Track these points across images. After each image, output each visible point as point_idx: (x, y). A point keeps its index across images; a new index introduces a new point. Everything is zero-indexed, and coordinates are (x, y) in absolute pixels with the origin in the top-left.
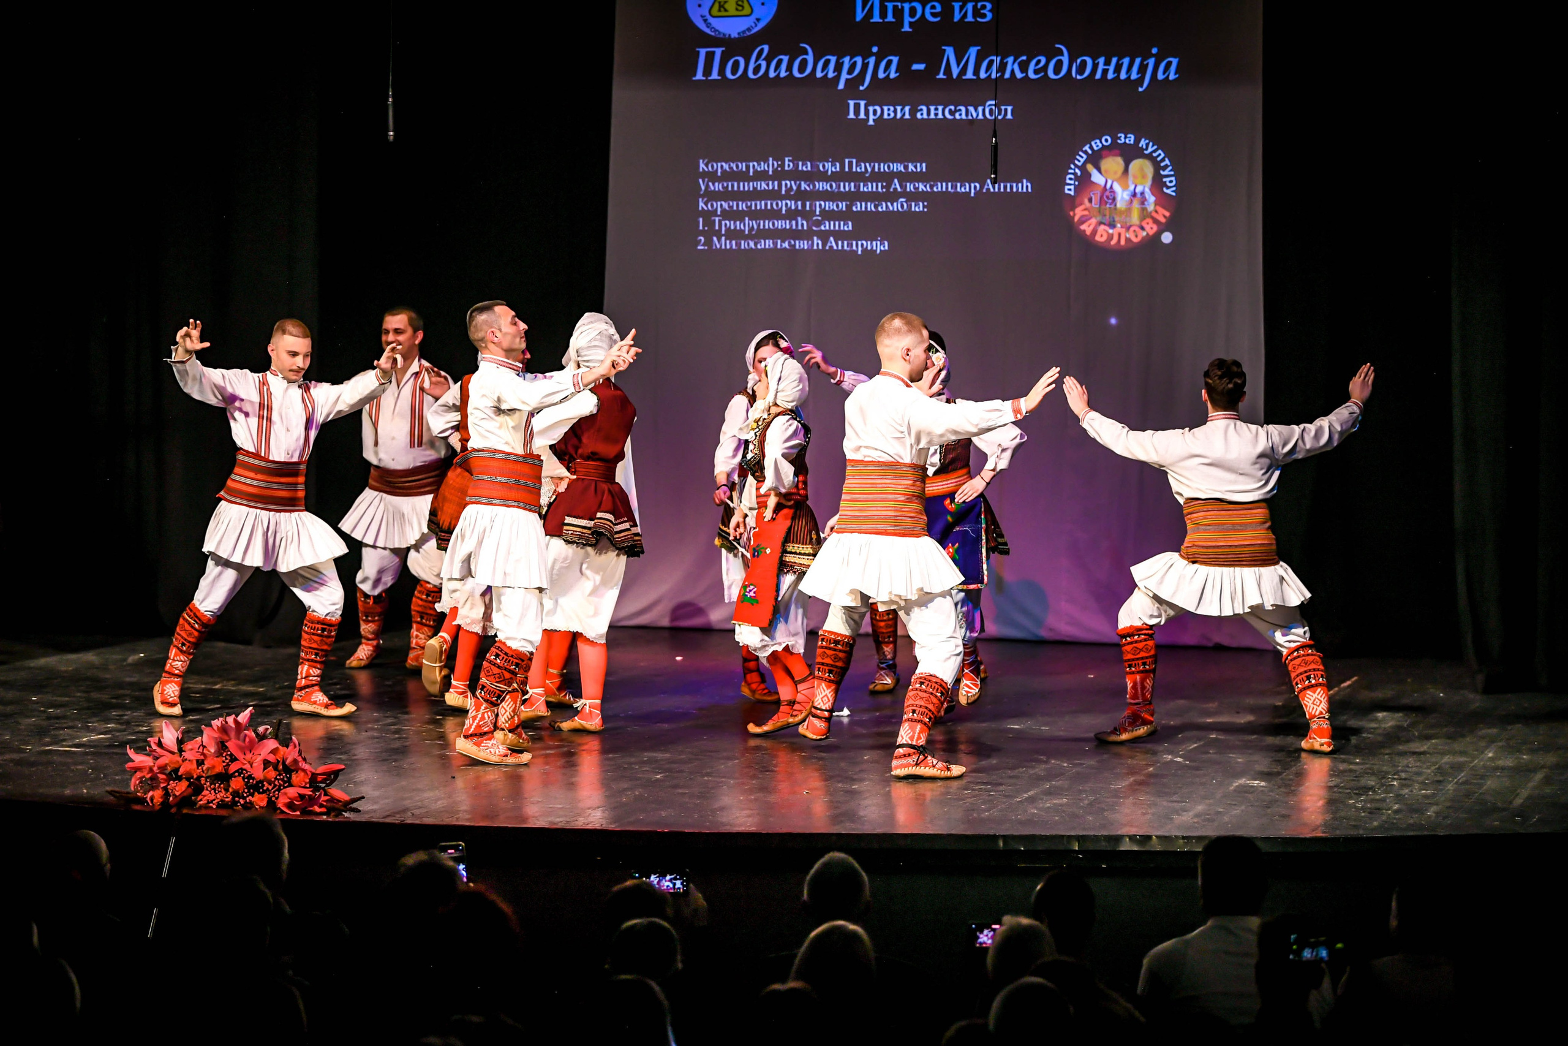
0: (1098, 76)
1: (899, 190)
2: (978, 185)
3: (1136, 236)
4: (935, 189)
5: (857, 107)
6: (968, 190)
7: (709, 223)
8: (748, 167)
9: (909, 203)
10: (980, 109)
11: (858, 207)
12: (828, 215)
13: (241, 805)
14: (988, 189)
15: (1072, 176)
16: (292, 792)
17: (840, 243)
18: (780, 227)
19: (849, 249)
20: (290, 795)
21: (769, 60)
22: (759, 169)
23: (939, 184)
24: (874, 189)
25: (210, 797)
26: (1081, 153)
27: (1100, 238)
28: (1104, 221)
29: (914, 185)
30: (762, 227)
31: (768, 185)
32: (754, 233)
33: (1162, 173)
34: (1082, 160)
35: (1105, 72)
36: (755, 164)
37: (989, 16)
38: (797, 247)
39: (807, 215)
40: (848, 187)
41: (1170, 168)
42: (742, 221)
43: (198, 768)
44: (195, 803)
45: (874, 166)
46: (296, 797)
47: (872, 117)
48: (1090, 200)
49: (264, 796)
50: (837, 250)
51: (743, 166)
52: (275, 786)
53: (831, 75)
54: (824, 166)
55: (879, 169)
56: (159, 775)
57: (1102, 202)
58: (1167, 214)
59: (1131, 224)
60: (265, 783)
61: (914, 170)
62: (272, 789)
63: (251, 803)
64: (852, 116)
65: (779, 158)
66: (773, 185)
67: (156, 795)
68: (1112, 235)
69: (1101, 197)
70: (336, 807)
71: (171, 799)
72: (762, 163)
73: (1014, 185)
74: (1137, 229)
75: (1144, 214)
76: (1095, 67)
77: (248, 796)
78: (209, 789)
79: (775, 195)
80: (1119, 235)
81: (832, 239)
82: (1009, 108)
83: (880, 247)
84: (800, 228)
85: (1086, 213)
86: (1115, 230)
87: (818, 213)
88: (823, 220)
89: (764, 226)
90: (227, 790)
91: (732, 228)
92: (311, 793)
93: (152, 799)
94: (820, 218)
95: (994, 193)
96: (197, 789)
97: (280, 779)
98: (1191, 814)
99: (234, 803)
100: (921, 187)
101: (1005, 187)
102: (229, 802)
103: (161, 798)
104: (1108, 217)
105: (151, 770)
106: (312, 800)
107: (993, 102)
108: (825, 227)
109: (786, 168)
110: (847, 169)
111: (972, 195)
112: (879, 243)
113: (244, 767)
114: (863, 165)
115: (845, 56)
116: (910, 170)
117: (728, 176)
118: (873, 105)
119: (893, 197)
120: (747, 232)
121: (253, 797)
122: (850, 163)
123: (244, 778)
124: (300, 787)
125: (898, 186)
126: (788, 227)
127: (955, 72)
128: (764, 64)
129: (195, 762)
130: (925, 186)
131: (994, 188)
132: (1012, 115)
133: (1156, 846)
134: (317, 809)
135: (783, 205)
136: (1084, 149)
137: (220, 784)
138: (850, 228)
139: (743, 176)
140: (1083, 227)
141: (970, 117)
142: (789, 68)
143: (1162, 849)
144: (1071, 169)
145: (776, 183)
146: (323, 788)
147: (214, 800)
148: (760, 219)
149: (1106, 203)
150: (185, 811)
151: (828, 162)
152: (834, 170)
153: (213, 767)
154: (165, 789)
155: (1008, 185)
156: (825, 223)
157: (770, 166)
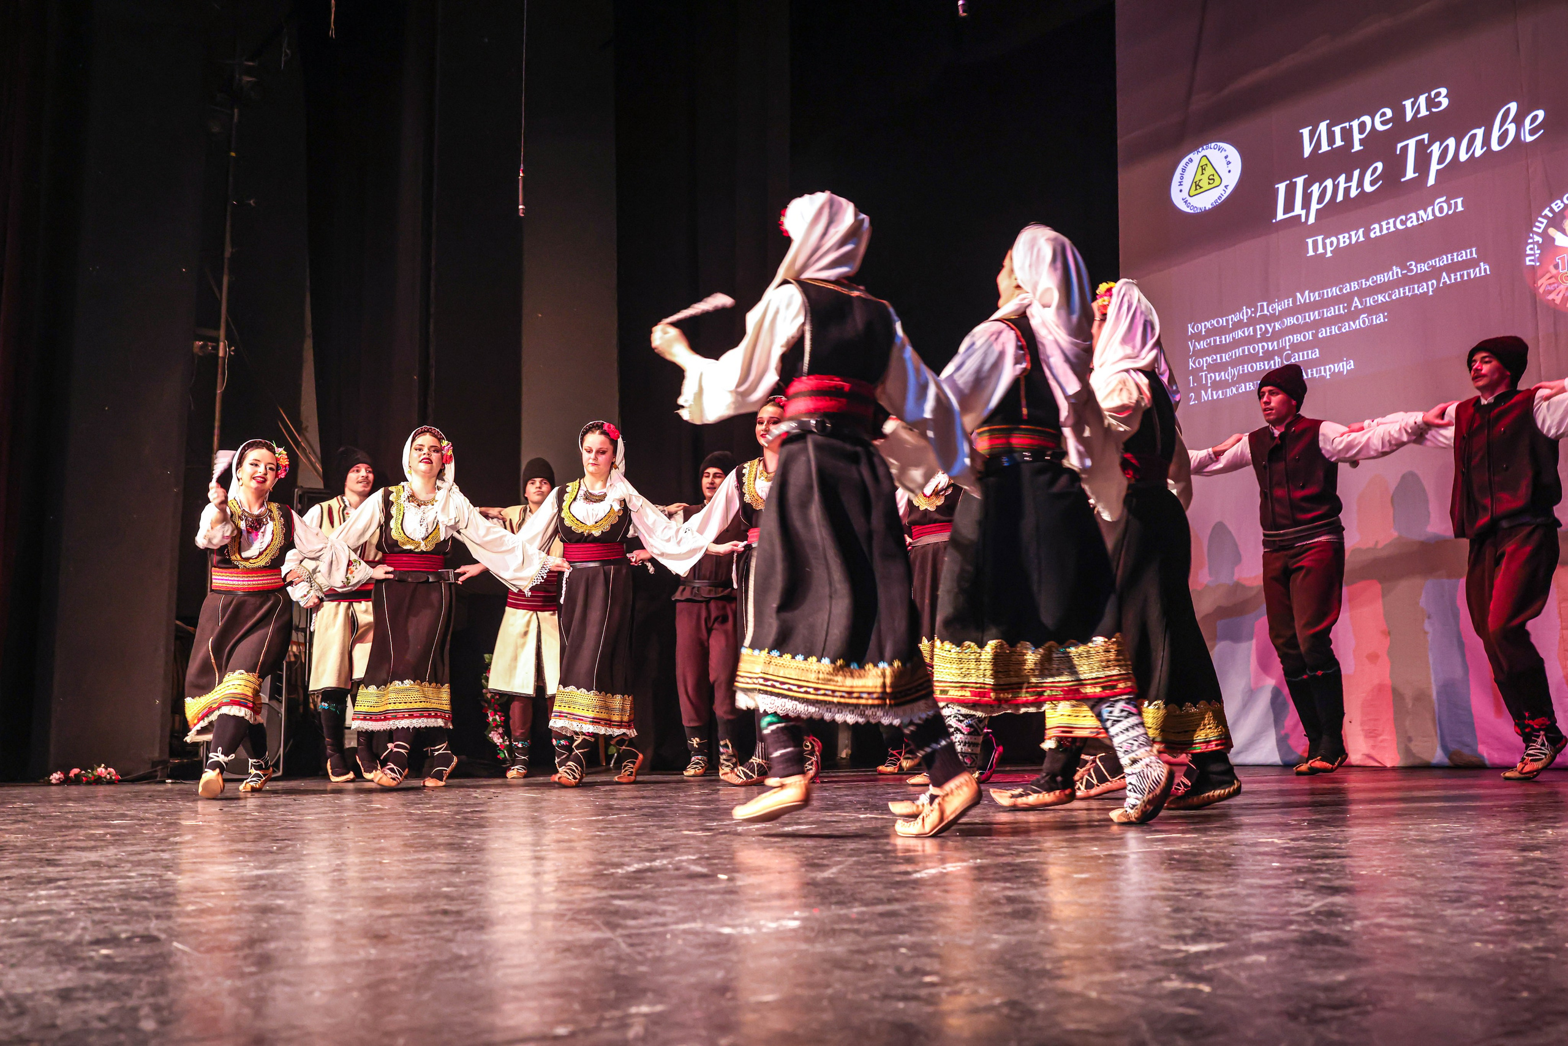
1: (1359, 306)
2: (1436, 282)
4: (1393, 297)
6: (1425, 289)
7: (1198, 379)
8: (1227, 321)
9: (1370, 318)
10: (1430, 210)
11: (1323, 333)
12: (1296, 348)
14: (1446, 283)
15: (1533, 246)
18: (1258, 369)
19: (1316, 375)
22: (1236, 320)
23: (1398, 292)
24: (1336, 312)
26: (1540, 219)
29: (1373, 298)
30: (1241, 372)
31: (1244, 332)
32: (1236, 379)
34: (1543, 226)
36: (1233, 316)
39: (1279, 351)
40: (1312, 316)
42: (1225, 370)
47: (1329, 248)
48: (1556, 266)
51: (1222, 321)
55: (1341, 290)
61: (1374, 283)
64: (1310, 252)
65: (1252, 305)
66: (1249, 331)
72: (1239, 314)
73: (1472, 271)
79: (1250, 340)
83: (1346, 366)
85: (1553, 281)
87: (1287, 347)
88: (1292, 353)
89: (1243, 370)
91: (1218, 378)
94: (1289, 352)
95: (1453, 285)
100: (1380, 298)
101: (1462, 276)
107: (1442, 199)
109: (1260, 313)
111: (1431, 293)
112: (1345, 363)
116: (1370, 284)
117: (1211, 333)
118: (1330, 237)
119: (1353, 316)
120: (1230, 380)
130: (1384, 297)
131: (1450, 279)
132: (1462, 205)
135: (1260, 348)
136: (1543, 214)
138: (1316, 355)
139: (1223, 330)
140: (1550, 297)
141: (1421, 221)
144: (1532, 238)
145: (1251, 328)
148: (1239, 366)
155: (1465, 273)
157: (1245, 314)
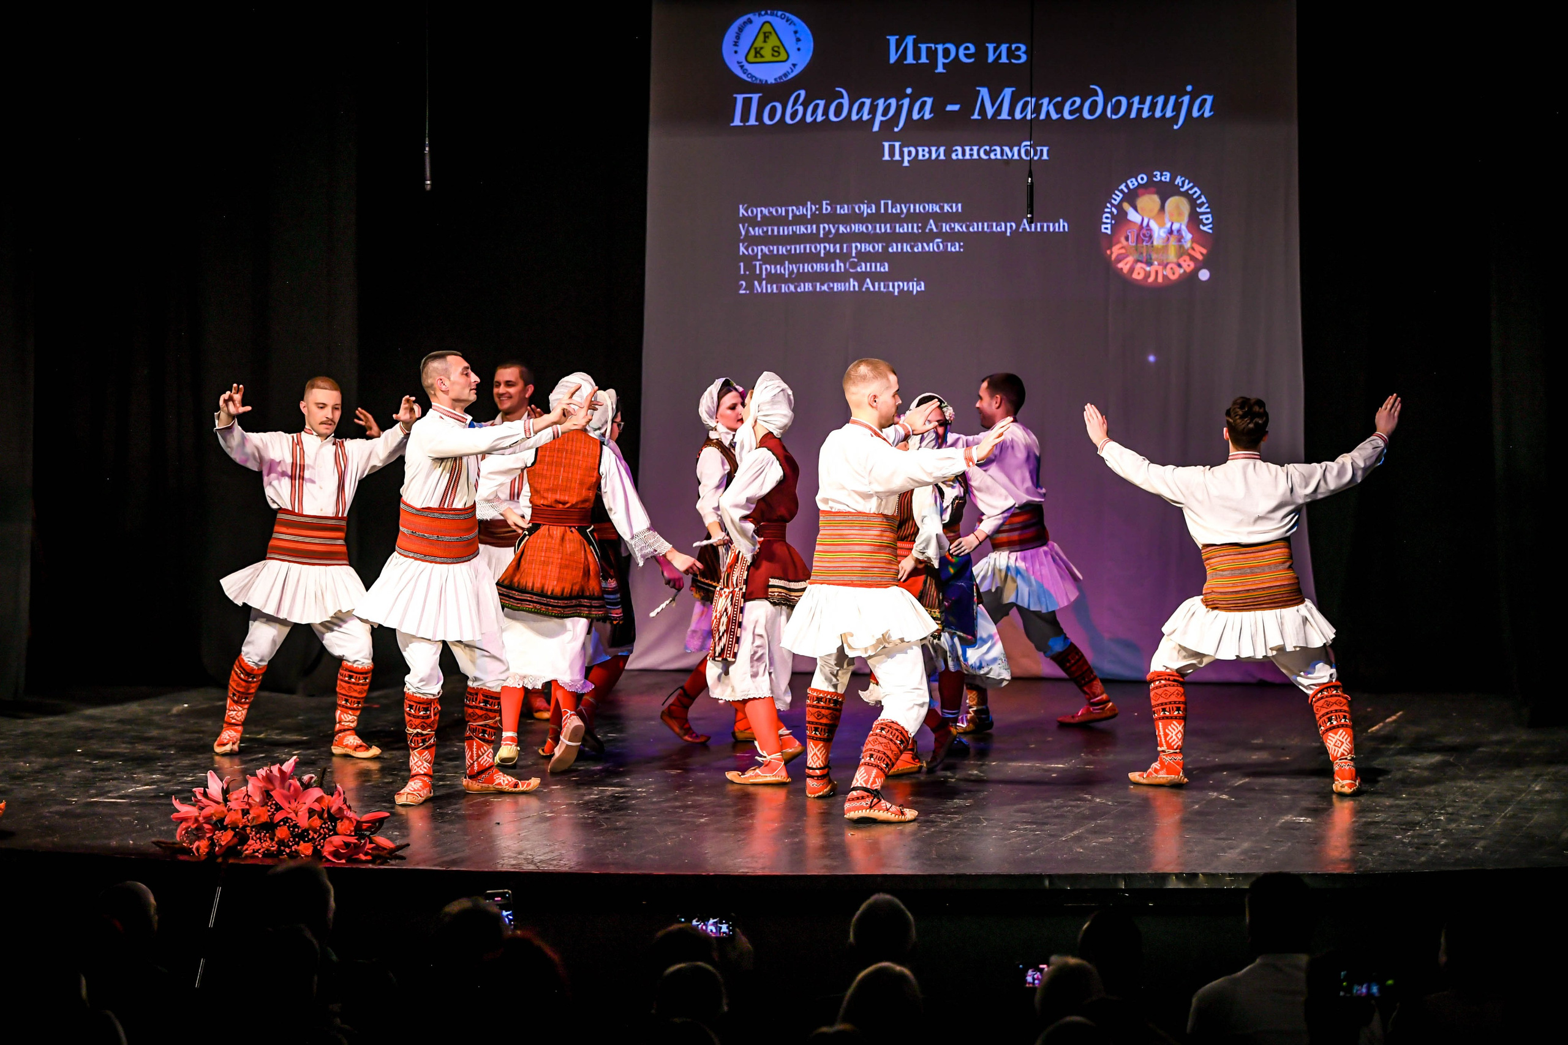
0: (1133, 115)
1: (935, 230)
2: (1013, 224)
3: (1174, 274)
4: (971, 229)
5: (892, 148)
6: (1003, 229)
7: (750, 267)
8: (787, 212)
9: (945, 244)
10: (1016, 149)
11: (894, 248)
12: (863, 257)
13: (287, 854)
14: (1025, 229)
15: (1109, 215)
16: (337, 840)
17: (876, 284)
18: (818, 270)
19: (885, 290)
20: (335, 843)
21: (805, 105)
22: (798, 214)
23: (975, 224)
24: (910, 230)
25: (255, 846)
26: (1117, 192)
27: (1138, 275)
28: (1140, 259)
29: (950, 226)
30: (801, 271)
31: (806, 229)
32: (793, 276)
33: (1198, 210)
34: (1118, 199)
35: (1140, 111)
36: (794, 208)
37: (1024, 58)
38: (835, 289)
39: (844, 257)
40: (883, 228)
41: (1206, 205)
42: (782, 264)
43: (243, 818)
44: (242, 854)
45: (910, 207)
46: (341, 845)
47: (906, 158)
48: (1127, 239)
49: (310, 844)
50: (874, 292)
51: (782, 211)
52: (320, 834)
53: (866, 117)
54: (859, 208)
55: (915, 209)
56: (205, 825)
57: (1139, 240)
58: (1204, 251)
59: (1169, 261)
60: (310, 832)
61: (950, 210)
62: (318, 837)
63: (296, 851)
64: (887, 157)
65: (817, 202)
66: (812, 229)
67: (202, 845)
68: (1150, 272)
69: (1138, 236)
70: (381, 855)
71: (217, 849)
72: (801, 208)
73: (1051, 225)
74: (1175, 267)
75: (1181, 252)
76: (1130, 106)
77: (293, 845)
78: (254, 838)
79: (813, 238)
80: (1157, 272)
81: (868, 280)
82: (1045, 149)
83: (916, 287)
84: (838, 270)
85: (1123, 251)
86: (1152, 267)
87: (854, 255)
88: (858, 261)
89: (803, 269)
90: (272, 839)
91: (773, 271)
92: (356, 841)
93: (198, 849)
94: (856, 260)
95: (1031, 232)
96: (243, 838)
97: (326, 827)
98: (1238, 851)
99: (280, 852)
100: (957, 227)
101: (1042, 227)
102: (274, 851)
103: (207, 848)
104: (1145, 255)
105: (196, 820)
106: (358, 848)
107: (1029, 143)
108: (861, 268)
109: (824, 212)
110: (882, 211)
111: (1008, 234)
112: (915, 284)
113: (289, 816)
114: (898, 206)
115: (879, 98)
116: (946, 211)
117: (768, 221)
118: (908, 147)
119: (929, 237)
120: (787, 276)
121: (298, 844)
122: (886, 205)
123: (289, 827)
124: (345, 835)
125: (934, 227)
126: (827, 270)
127: (990, 112)
128: (801, 109)
129: (240, 812)
130: (961, 227)
131: (1030, 228)
132: (1048, 155)
133: (1203, 884)
134: (362, 857)
135: (821, 248)
136: (1120, 188)
137: (265, 834)
138: (887, 269)
139: (782, 221)
140: (1120, 265)
141: (1005, 157)
142: (826, 112)
143: (1209, 887)
144: (1108, 208)
145: (814, 226)
146: (369, 837)
147: (260, 849)
148: (799, 263)
149: (1143, 241)
150: (231, 861)
151: (863, 203)
152: (869, 211)
153: (259, 816)
154: (211, 839)
155: (1045, 225)
156: (861, 265)
157: (809, 210)
